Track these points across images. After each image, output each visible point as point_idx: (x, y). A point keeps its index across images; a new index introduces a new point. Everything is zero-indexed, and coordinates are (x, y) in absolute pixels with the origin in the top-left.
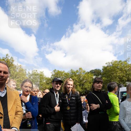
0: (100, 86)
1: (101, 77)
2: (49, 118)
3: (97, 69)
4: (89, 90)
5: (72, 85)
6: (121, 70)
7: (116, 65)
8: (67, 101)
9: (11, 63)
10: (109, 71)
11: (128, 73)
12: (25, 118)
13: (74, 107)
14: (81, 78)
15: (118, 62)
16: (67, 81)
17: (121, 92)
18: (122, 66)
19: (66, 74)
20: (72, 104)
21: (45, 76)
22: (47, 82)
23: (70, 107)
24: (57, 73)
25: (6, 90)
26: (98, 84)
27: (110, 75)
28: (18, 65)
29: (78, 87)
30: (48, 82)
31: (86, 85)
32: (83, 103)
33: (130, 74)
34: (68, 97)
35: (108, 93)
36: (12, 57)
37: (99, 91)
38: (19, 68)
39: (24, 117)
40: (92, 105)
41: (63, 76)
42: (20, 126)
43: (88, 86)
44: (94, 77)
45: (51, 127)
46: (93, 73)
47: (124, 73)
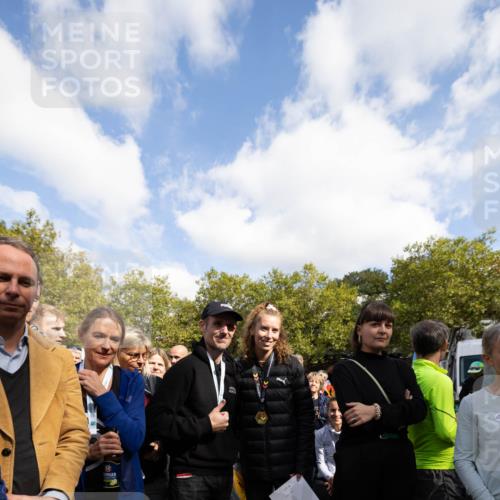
0: (382, 334)
1: (388, 301)
2: (187, 455)
3: (372, 270)
4: (342, 351)
5: (275, 330)
6: (464, 273)
7: (445, 256)
8: (256, 389)
9: (46, 244)
10: (417, 278)
11: (488, 284)
12: (95, 453)
13: (283, 413)
14: (311, 304)
15: (452, 243)
16: (256, 316)
18: (467, 257)
19: (254, 288)
20: (276, 403)
21: (173, 294)
22: (181, 316)
23: (268, 413)
24: (221, 285)
25: (25, 347)
26: (374, 325)
27: (419, 291)
28: (70, 251)
29: (300, 335)
30: (184, 319)
31: (328, 331)
32: (316, 397)
33: (496, 288)
34: (259, 376)
35: (415, 361)
36: (50, 222)
37: (380, 354)
38: (76, 265)
39: (90, 451)
40: (352, 407)
41: (243, 296)
42: (77, 483)
43: (337, 334)
44: (360, 300)
45: (196, 489)
46: (354, 284)
47: (476, 285)
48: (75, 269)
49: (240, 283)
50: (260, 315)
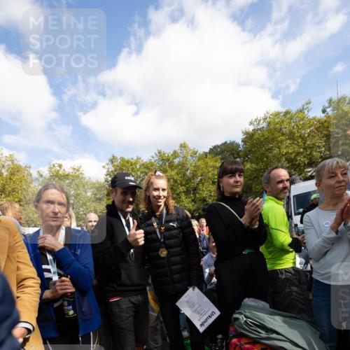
3: (228, 142)
5: (164, 190)
6: (291, 136)
7: (277, 126)
10: (260, 143)
11: (308, 142)
14: (188, 173)
15: (282, 114)
16: (149, 181)
17: (294, 196)
18: (293, 124)
19: (146, 166)
20: (172, 241)
21: (87, 179)
22: (96, 194)
23: (167, 249)
27: (262, 154)
29: (183, 197)
30: (98, 196)
31: (203, 191)
33: (314, 144)
38: (9, 165)
43: (208, 192)
46: (217, 154)
47: (300, 144)
48: (9, 169)
49: (136, 164)
50: (152, 180)
